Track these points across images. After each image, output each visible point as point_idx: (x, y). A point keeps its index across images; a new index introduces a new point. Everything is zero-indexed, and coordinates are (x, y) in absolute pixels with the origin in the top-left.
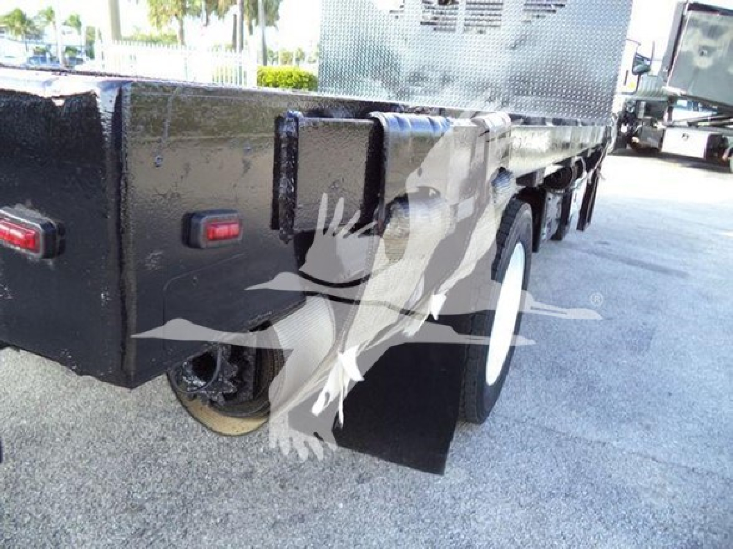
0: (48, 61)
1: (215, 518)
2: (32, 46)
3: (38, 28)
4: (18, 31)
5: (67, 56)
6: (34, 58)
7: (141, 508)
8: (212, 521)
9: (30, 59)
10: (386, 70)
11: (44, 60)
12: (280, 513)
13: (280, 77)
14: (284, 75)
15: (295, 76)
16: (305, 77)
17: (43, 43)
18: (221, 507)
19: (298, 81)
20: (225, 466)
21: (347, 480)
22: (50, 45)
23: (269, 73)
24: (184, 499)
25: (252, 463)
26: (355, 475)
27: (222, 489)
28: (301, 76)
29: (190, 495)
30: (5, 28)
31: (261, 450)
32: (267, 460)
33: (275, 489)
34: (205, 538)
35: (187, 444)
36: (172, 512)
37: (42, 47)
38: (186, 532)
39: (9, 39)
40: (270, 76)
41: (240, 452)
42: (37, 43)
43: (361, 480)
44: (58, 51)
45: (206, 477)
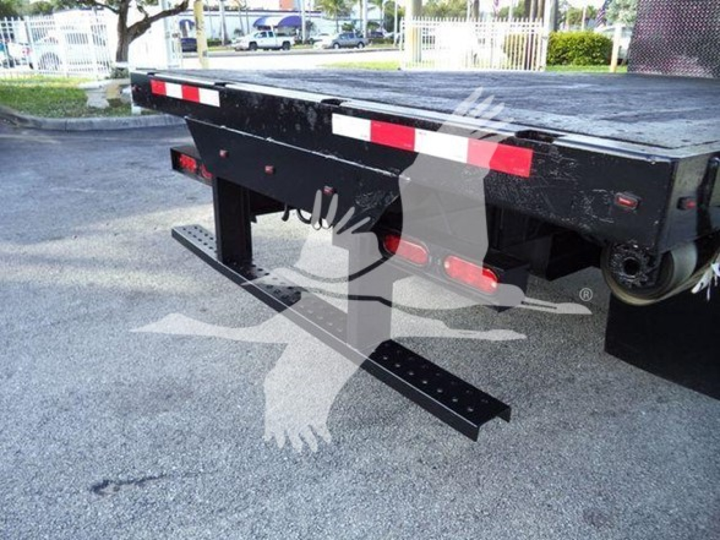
0: (355, 36)
1: (550, 400)
2: (341, 23)
3: (347, 6)
4: (332, 11)
5: (370, 31)
6: (344, 35)
7: (499, 385)
8: (548, 402)
9: (341, 36)
10: (705, 46)
11: (352, 36)
12: (596, 408)
13: (572, 43)
14: (576, 40)
15: (587, 41)
16: (598, 41)
17: (349, 19)
18: (554, 395)
19: (590, 46)
20: (552, 371)
21: (649, 398)
22: (355, 21)
23: (560, 39)
24: (527, 385)
25: (573, 373)
26: (655, 396)
27: (552, 385)
28: (593, 40)
29: (531, 384)
30: (322, 9)
31: (579, 366)
32: (583, 373)
33: (592, 393)
34: (544, 411)
35: (523, 353)
36: (519, 391)
37: (349, 23)
38: (531, 404)
39: (324, 18)
40: (561, 42)
41: (562, 365)
42: (345, 20)
43: (660, 400)
44: (362, 27)
45: (540, 376)
